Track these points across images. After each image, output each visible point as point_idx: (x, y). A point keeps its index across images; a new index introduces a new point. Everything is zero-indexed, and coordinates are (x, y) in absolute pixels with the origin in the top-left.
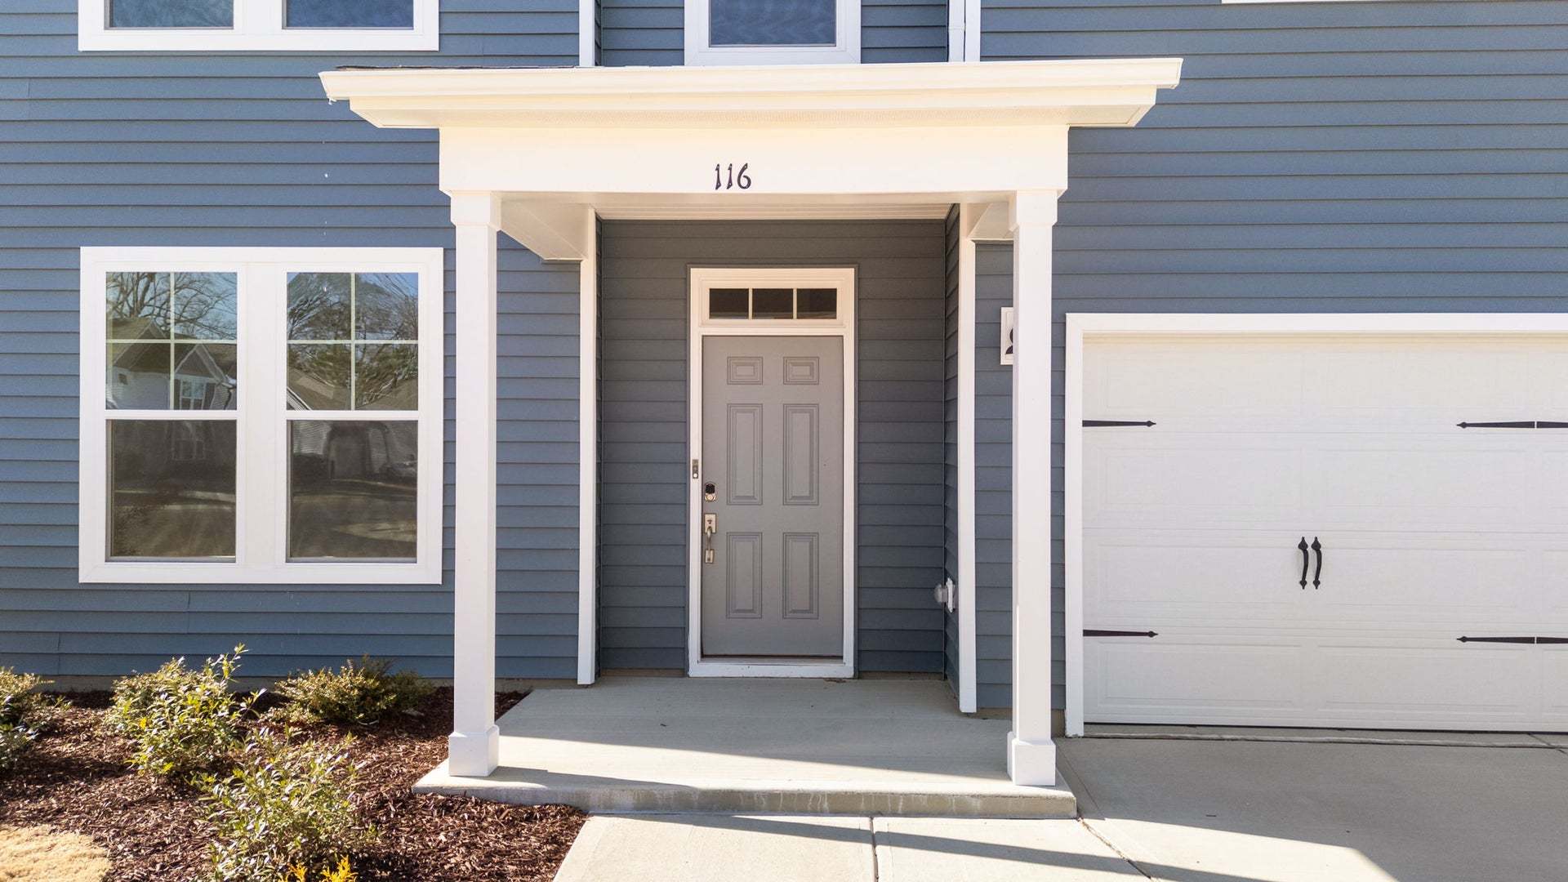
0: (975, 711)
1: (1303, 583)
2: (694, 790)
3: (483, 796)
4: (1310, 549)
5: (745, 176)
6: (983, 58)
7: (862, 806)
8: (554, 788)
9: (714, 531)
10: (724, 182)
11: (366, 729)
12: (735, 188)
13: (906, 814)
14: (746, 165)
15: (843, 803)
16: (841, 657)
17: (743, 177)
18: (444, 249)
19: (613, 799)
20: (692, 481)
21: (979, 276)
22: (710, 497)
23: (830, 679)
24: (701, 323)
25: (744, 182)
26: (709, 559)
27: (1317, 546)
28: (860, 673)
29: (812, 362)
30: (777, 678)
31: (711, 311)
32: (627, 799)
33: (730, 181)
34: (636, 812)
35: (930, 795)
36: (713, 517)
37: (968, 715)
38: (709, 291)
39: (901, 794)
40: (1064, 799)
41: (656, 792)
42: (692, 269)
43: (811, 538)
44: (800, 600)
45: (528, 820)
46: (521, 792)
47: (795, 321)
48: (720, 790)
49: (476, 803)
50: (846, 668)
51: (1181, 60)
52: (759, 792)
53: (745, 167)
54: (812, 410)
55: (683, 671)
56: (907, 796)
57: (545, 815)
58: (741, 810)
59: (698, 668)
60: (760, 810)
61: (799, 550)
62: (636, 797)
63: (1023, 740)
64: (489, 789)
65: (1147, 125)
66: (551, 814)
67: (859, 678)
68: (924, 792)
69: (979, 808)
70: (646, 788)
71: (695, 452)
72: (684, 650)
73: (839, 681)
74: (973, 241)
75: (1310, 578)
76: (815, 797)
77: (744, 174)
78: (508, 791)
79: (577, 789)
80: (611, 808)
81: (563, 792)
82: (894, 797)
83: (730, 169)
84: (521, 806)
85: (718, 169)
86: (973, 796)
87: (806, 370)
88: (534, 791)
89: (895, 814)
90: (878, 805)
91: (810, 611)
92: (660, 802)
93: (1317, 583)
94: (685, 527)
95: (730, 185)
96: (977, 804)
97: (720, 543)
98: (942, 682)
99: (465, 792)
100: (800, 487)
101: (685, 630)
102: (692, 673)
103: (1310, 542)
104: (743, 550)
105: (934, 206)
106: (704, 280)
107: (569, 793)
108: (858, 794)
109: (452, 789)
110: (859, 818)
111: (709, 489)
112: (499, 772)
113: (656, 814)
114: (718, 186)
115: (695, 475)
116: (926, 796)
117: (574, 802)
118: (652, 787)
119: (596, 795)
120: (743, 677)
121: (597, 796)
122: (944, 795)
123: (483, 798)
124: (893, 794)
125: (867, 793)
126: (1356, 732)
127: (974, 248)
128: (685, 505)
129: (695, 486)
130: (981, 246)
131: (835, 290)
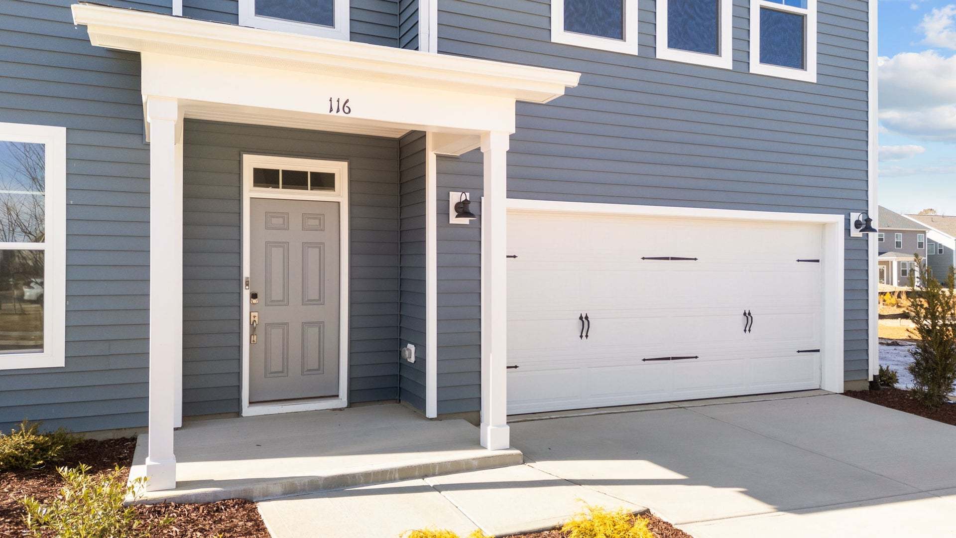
0: (436, 416)
1: (581, 336)
2: (320, 478)
3: (179, 501)
4: (584, 319)
5: (347, 107)
6: (439, 52)
7: (417, 473)
8: (228, 489)
9: (257, 323)
10: (335, 108)
11: (39, 472)
12: (341, 113)
13: (440, 474)
14: (348, 100)
15: (407, 473)
16: (338, 396)
17: (346, 107)
18: (67, 129)
19: (269, 490)
20: (244, 290)
21: (438, 173)
22: (254, 301)
23: (334, 410)
24: (250, 190)
25: (347, 110)
26: (253, 341)
27: (587, 318)
28: (351, 403)
29: (320, 217)
30: (300, 412)
31: (254, 182)
32: (278, 489)
33: (338, 108)
34: (283, 496)
35: (452, 462)
36: (256, 314)
37: (432, 419)
38: (253, 169)
39: (437, 464)
40: (517, 455)
41: (296, 482)
42: (244, 155)
43: (320, 325)
44: (313, 363)
45: (217, 511)
46: (206, 494)
47: (309, 191)
48: (336, 476)
49: (176, 507)
50: (343, 401)
51: (580, 74)
52: (358, 473)
53: (347, 102)
54: (320, 246)
55: (238, 413)
56: (440, 464)
57: (227, 507)
58: (348, 486)
59: (248, 411)
60: (359, 484)
61: (313, 332)
62: (284, 487)
63: (494, 426)
64: (182, 496)
65: (554, 104)
66: (231, 505)
67: (350, 407)
68: (449, 461)
69: (477, 465)
70: (291, 480)
71: (246, 273)
72: (239, 400)
73: (340, 409)
74: (435, 154)
75: (584, 334)
76: (391, 471)
77: (346, 105)
78: (196, 495)
79: (241, 488)
80: (267, 496)
81: (234, 491)
82: (433, 465)
83: (338, 101)
84: (209, 503)
85: (331, 100)
86: (474, 459)
87: (316, 222)
88: (215, 493)
89: (434, 475)
90: (426, 471)
91: (318, 370)
92: (299, 488)
93: (587, 336)
94: (240, 321)
95: (338, 111)
96: (476, 463)
97: (261, 331)
98: (398, 404)
99: (165, 501)
100: (313, 294)
101: (239, 388)
102: (244, 414)
103: (584, 316)
104: (276, 335)
105: (396, 130)
106: (251, 162)
107: (239, 491)
108: (415, 466)
109: (155, 500)
110: (416, 480)
111: (254, 296)
112: (180, 485)
113: (298, 496)
114: (331, 111)
115: (247, 287)
116: (450, 463)
117: (243, 495)
118: (293, 480)
119: (257, 489)
120: (279, 414)
121: (259, 489)
122: (459, 461)
123: (179, 503)
124: (433, 464)
125: (419, 465)
126: (614, 408)
127: (435, 157)
128: (240, 307)
129: (246, 294)
130: (439, 157)
131: (334, 174)
